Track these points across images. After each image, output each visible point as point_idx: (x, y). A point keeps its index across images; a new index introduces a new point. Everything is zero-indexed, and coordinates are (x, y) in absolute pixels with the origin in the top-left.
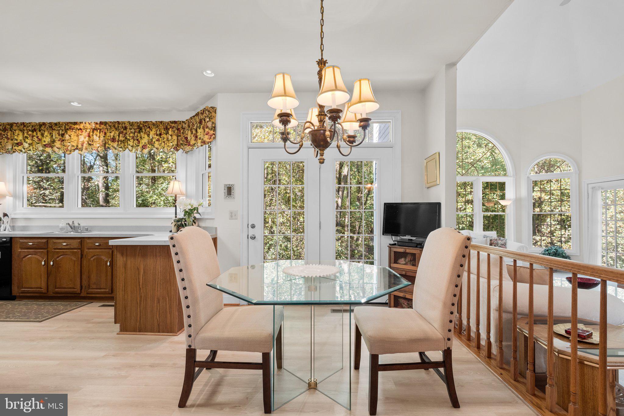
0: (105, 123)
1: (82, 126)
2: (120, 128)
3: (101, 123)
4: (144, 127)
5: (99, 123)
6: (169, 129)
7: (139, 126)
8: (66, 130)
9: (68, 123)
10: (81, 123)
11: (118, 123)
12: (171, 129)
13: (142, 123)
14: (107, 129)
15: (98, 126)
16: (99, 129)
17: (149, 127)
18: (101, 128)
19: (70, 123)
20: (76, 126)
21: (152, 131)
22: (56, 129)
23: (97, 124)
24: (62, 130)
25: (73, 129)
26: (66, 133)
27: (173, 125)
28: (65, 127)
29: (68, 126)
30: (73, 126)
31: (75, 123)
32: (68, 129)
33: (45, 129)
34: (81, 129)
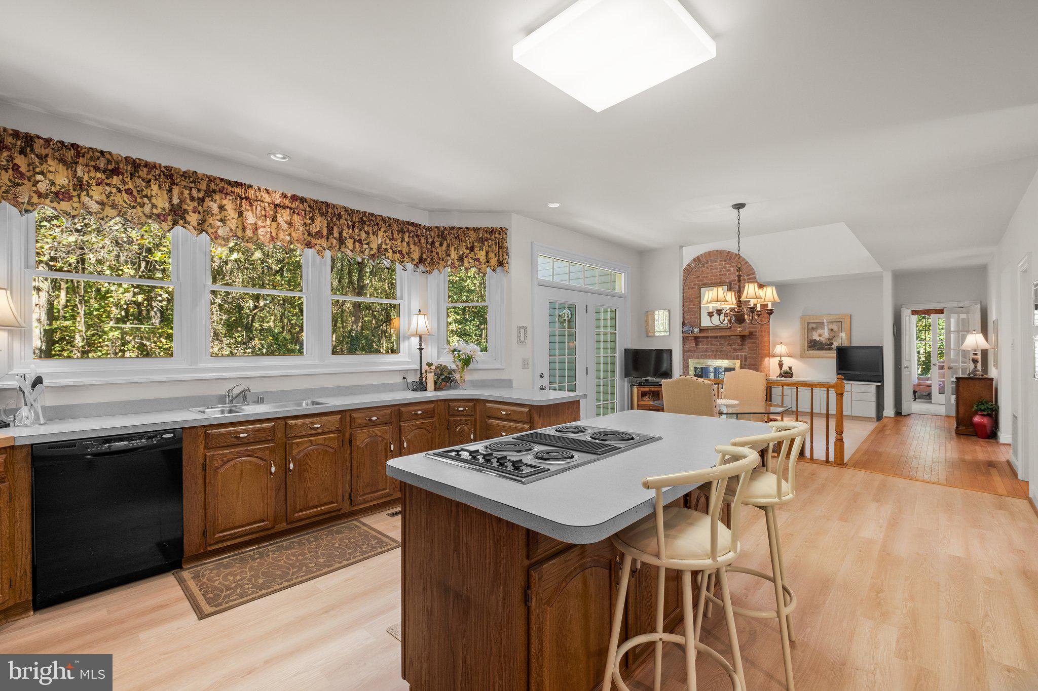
0: (303, 200)
1: (251, 193)
2: (329, 215)
3: (294, 198)
4: (370, 222)
5: (289, 195)
6: (405, 232)
7: (362, 218)
8: (210, 193)
9: (215, 178)
10: (250, 186)
11: (327, 205)
12: (407, 234)
13: (367, 214)
14: (305, 211)
15: (287, 202)
16: (288, 207)
17: (378, 224)
18: (293, 206)
19: (221, 180)
20: (238, 190)
21: (380, 230)
22: (183, 183)
23: (284, 196)
24: (199, 191)
25: (227, 194)
26: (207, 199)
27: (411, 228)
28: (208, 186)
29: (217, 185)
30: (230, 189)
31: (238, 184)
32: (214, 191)
33: (150, 177)
34: (247, 198)
